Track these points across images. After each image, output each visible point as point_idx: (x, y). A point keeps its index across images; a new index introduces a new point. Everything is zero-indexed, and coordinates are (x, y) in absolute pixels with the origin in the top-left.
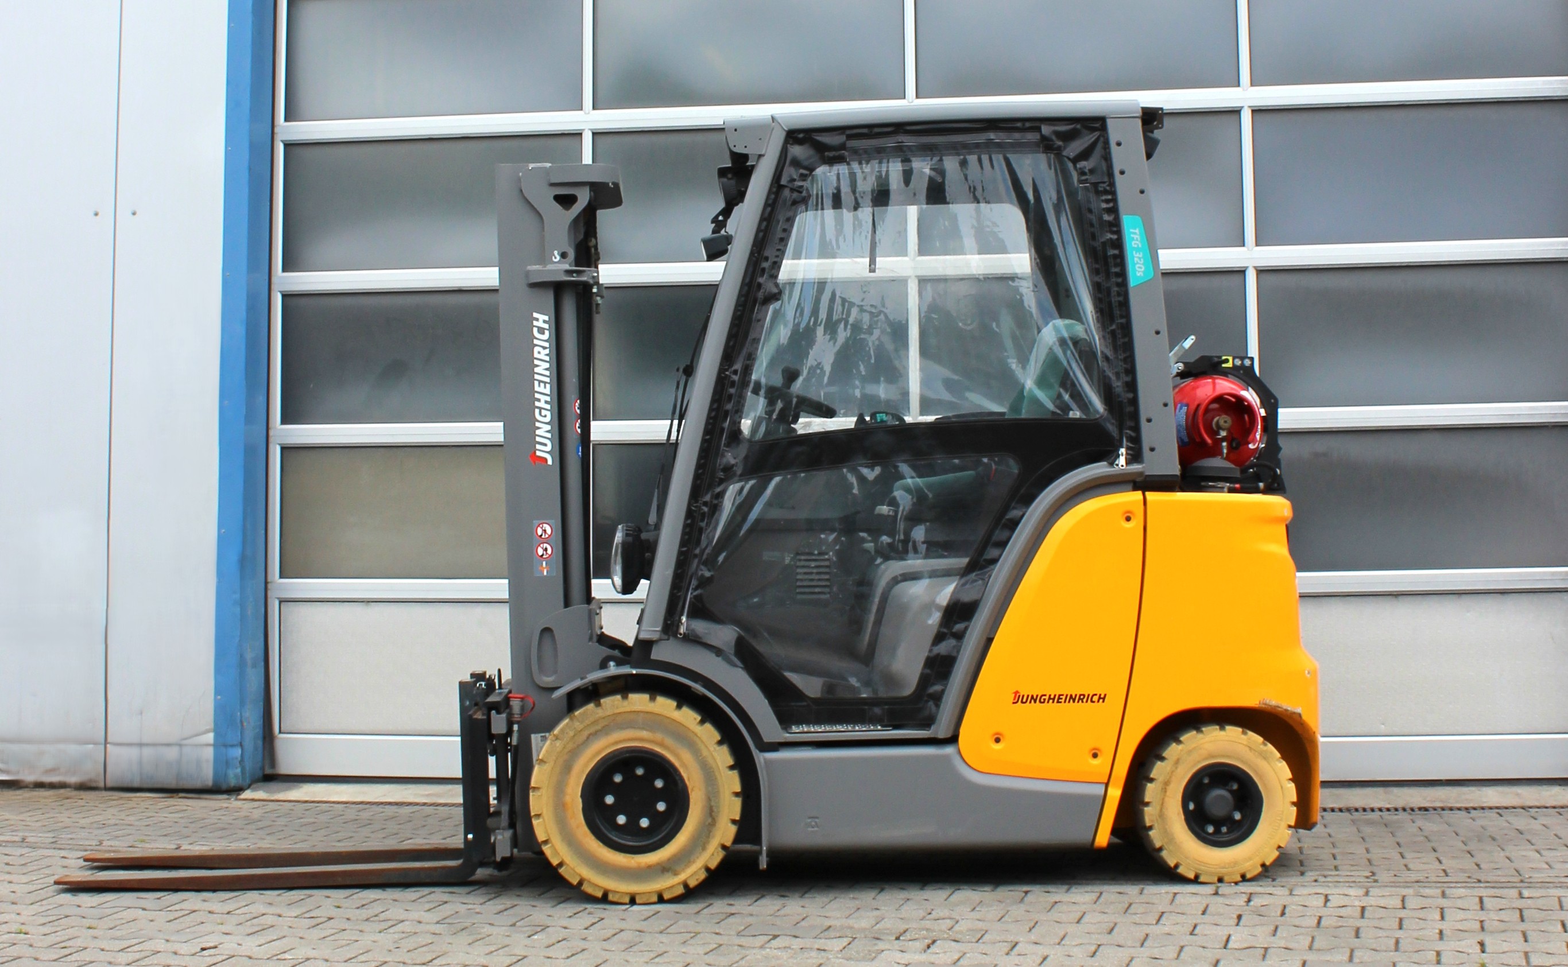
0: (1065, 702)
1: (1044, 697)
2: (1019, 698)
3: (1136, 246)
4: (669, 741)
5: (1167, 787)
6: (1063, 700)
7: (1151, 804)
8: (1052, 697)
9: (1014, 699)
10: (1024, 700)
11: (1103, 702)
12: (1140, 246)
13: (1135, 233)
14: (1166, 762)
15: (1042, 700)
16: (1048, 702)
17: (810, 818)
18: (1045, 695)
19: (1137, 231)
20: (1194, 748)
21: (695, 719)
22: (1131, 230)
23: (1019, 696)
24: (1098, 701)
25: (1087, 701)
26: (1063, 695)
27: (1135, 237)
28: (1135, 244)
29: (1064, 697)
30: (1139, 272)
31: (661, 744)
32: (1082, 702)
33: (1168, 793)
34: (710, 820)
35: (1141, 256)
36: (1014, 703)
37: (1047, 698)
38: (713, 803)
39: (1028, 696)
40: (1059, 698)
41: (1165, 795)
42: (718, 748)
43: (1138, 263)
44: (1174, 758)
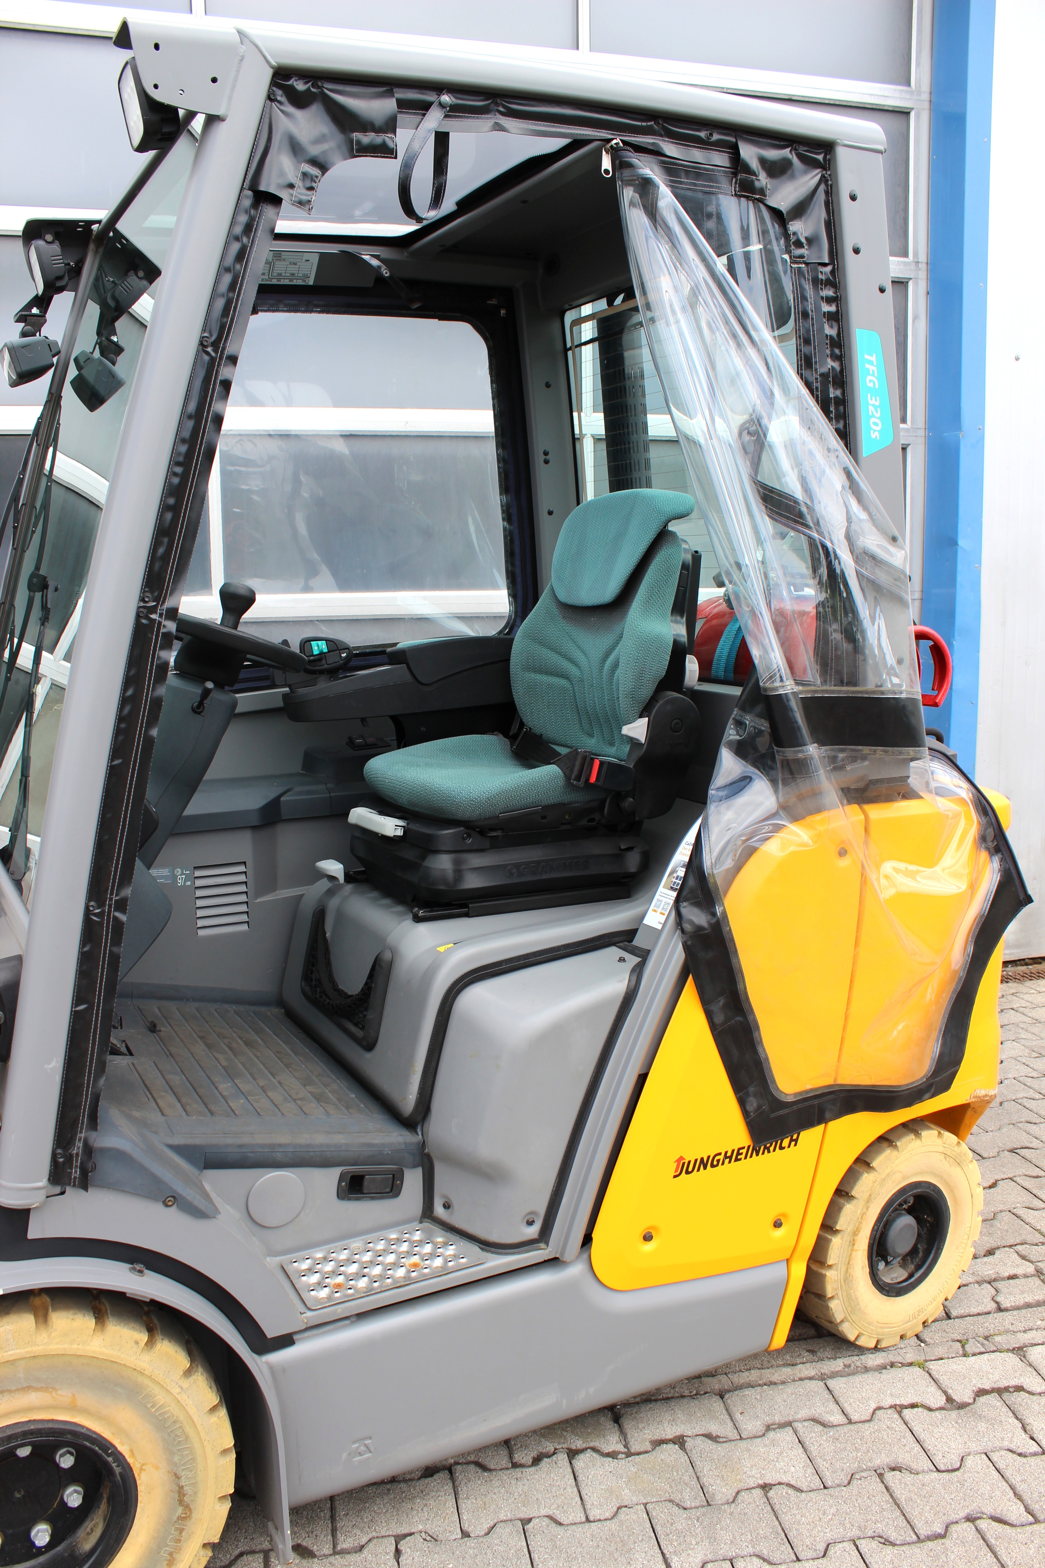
0: (746, 1158)
1: (717, 1158)
2: (684, 1168)
3: (871, 385)
4: (86, 1399)
5: (856, 1238)
6: (743, 1156)
7: (834, 1267)
8: (729, 1154)
9: (676, 1171)
10: (690, 1169)
11: (795, 1145)
12: (877, 387)
13: (871, 363)
14: (854, 1202)
15: (715, 1163)
16: (723, 1164)
17: (354, 1442)
18: (720, 1154)
19: (873, 359)
20: (888, 1175)
21: (137, 1343)
22: (866, 357)
23: (684, 1163)
24: (789, 1146)
25: (774, 1150)
26: (743, 1148)
27: (871, 368)
28: (870, 381)
29: (744, 1151)
30: (874, 431)
31: (72, 1407)
32: (769, 1152)
33: (856, 1247)
34: (180, 1510)
35: (877, 403)
36: (675, 1177)
37: (721, 1157)
38: (183, 1482)
39: (696, 1160)
40: (739, 1154)
41: (852, 1250)
42: (185, 1383)
43: (873, 416)
44: (866, 1196)
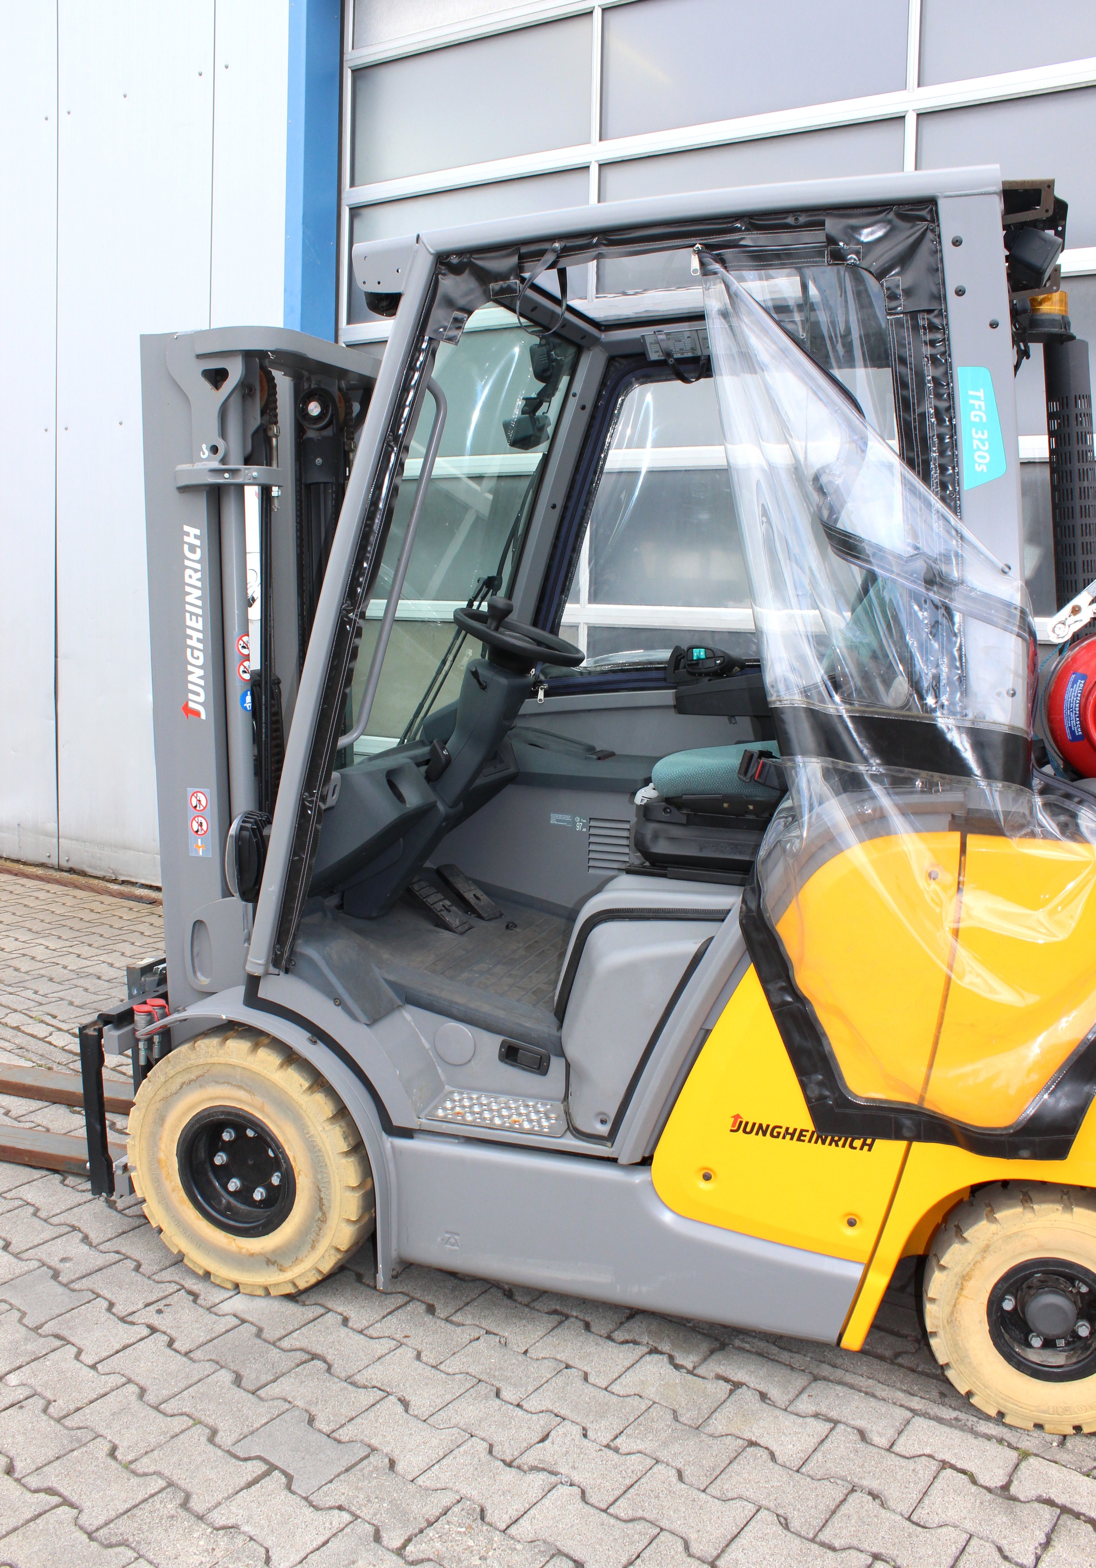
0: (810, 1141)
1: (777, 1130)
2: (740, 1126)
3: (977, 420)
5: (965, 1283)
6: (807, 1139)
7: (937, 1302)
8: (791, 1131)
9: (733, 1125)
10: (748, 1129)
11: (869, 1150)
12: (984, 420)
13: (977, 398)
14: (967, 1245)
15: (775, 1134)
16: (784, 1138)
17: (447, 1232)
18: (781, 1127)
19: (981, 394)
20: (1016, 1234)
21: (301, 1086)
22: (971, 393)
23: (741, 1122)
24: (861, 1149)
25: (843, 1146)
26: (807, 1131)
27: (977, 403)
28: (975, 416)
29: (808, 1134)
30: (980, 464)
32: (837, 1145)
33: (965, 1292)
34: (320, 1214)
35: (985, 436)
36: (732, 1131)
37: (783, 1131)
38: (323, 1195)
39: (754, 1124)
40: (801, 1134)
41: (960, 1294)
42: (328, 1127)
43: (979, 449)
44: (982, 1244)
